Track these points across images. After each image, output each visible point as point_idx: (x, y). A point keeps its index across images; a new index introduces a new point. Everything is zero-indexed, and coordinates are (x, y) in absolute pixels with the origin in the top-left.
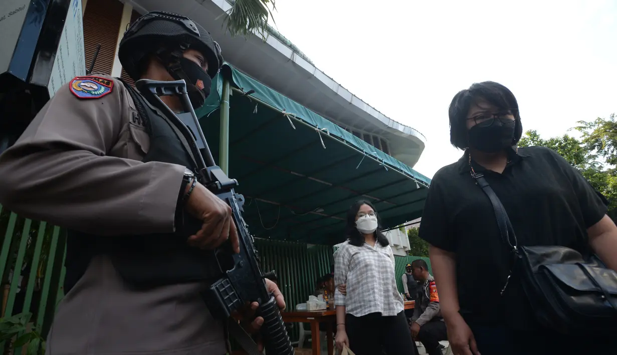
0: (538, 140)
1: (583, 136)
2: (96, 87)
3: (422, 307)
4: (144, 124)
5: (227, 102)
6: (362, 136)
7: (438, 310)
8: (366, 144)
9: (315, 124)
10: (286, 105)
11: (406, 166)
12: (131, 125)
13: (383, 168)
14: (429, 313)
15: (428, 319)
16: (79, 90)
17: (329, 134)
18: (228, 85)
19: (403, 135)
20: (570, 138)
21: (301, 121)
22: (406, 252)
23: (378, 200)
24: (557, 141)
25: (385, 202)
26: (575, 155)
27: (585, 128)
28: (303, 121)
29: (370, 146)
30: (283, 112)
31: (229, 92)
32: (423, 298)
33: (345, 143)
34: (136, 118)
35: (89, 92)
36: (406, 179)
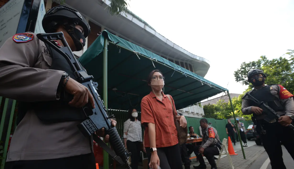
0: (267, 60)
1: (290, 57)
2: (25, 38)
3: (205, 140)
4: (49, 53)
5: (106, 48)
6: (174, 62)
7: (213, 141)
8: (176, 65)
9: (150, 57)
10: (135, 48)
11: (196, 75)
12: (43, 54)
13: (184, 76)
14: (208, 143)
15: (208, 145)
16: (17, 39)
17: (157, 61)
18: (107, 41)
19: (199, 61)
20: (283, 58)
21: (143, 55)
22: (202, 116)
23: (185, 91)
24: (276, 60)
25: (188, 92)
26: (285, 67)
27: (291, 53)
28: (144, 55)
29: (178, 66)
30: (134, 51)
31: (107, 43)
32: (206, 136)
33: (165, 65)
34: (46, 51)
35: (22, 40)
36: (197, 81)
